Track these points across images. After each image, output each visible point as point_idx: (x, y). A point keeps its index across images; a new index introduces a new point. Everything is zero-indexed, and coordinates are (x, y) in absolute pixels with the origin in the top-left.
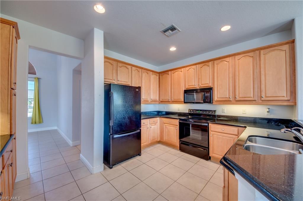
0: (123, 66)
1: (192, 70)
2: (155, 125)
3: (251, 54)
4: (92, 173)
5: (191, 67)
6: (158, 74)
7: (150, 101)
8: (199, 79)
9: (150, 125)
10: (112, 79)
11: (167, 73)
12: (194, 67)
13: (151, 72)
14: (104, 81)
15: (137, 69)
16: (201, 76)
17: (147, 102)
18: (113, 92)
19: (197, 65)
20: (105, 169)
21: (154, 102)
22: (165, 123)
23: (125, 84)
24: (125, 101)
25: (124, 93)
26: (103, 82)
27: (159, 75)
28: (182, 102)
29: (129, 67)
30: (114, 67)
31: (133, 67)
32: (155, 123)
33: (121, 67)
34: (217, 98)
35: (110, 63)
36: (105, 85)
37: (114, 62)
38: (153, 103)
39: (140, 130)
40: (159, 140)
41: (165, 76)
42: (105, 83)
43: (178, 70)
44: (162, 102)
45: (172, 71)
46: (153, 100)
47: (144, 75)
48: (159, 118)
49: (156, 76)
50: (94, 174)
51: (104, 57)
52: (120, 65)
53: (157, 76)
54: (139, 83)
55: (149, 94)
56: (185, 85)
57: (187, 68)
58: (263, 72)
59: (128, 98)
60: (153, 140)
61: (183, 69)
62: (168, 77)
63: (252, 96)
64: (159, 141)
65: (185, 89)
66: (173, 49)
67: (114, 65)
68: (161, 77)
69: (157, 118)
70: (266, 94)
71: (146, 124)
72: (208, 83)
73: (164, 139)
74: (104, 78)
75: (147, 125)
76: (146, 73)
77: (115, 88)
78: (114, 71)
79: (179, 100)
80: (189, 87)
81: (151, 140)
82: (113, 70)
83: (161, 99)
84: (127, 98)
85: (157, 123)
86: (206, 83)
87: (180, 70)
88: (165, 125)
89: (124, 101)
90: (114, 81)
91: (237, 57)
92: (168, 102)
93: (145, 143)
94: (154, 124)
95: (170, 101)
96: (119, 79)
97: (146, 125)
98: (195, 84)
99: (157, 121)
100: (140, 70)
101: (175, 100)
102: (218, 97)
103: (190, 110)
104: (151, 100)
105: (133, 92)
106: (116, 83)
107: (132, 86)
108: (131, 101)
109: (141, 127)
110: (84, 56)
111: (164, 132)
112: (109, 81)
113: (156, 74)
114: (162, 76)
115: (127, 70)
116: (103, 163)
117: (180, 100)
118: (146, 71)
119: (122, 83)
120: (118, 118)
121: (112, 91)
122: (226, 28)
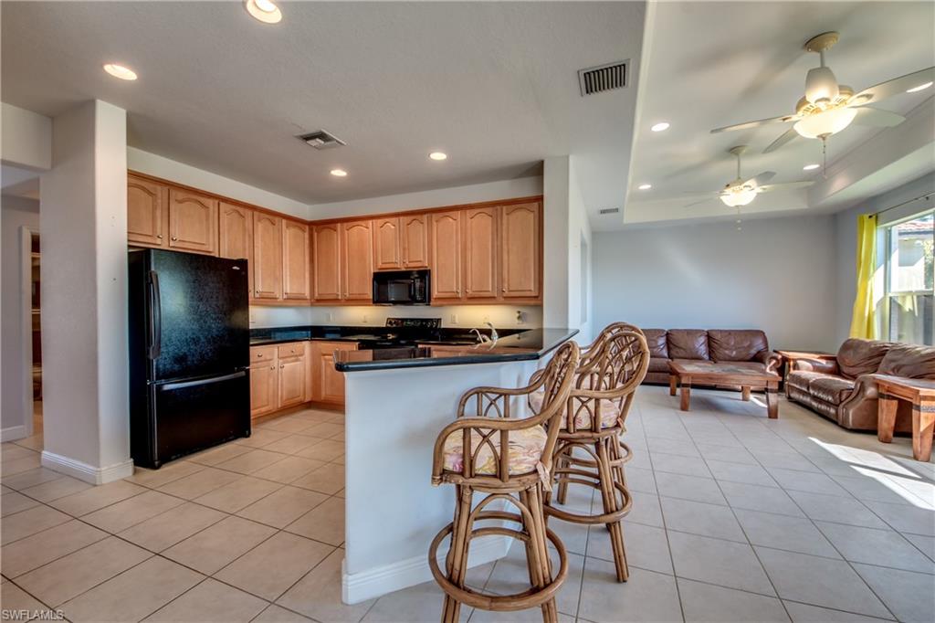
0: (189, 200)
1: (391, 226)
2: (297, 360)
3: (489, 210)
4: (98, 483)
5: (387, 220)
6: (307, 227)
7: (281, 299)
8: (404, 249)
9: (281, 361)
10: (151, 234)
11: (332, 226)
12: (394, 220)
13: (284, 221)
14: (129, 241)
15: (238, 208)
16: (408, 242)
17: (268, 301)
18: (158, 272)
19: (401, 218)
20: (135, 472)
21: (293, 301)
22: (324, 355)
23: (197, 248)
24: (196, 297)
25: (192, 275)
26: (126, 243)
27: (311, 230)
28: (368, 300)
29: (210, 202)
30: (159, 201)
31: (221, 203)
32: (297, 357)
33: (180, 202)
34: (438, 292)
35: (143, 189)
36: (131, 250)
37: (159, 188)
38: (293, 303)
39: (248, 372)
40: (308, 399)
41: (325, 233)
42: (129, 247)
43: (359, 223)
44: (319, 301)
45: (345, 224)
46: (292, 296)
47: (260, 227)
48: (307, 342)
49: (300, 233)
50: (102, 485)
51: (128, 173)
52: (181, 195)
53: (304, 231)
54: (245, 249)
55: (279, 279)
56: (375, 262)
57: (380, 222)
58: (505, 247)
59: (207, 289)
60: (288, 399)
61: (370, 222)
62: (337, 237)
63: (490, 289)
64: (310, 402)
65: (376, 271)
66: (339, 173)
67: (159, 195)
68: (315, 234)
69: (304, 343)
70: (509, 285)
71: (268, 357)
72: (422, 259)
73: (323, 394)
74: (129, 233)
75: (270, 360)
76: (267, 223)
77: (162, 262)
78: (158, 213)
79: (362, 297)
80: (384, 266)
81: (284, 398)
82: (154, 208)
83: (316, 295)
84: (204, 290)
85: (302, 355)
86: (417, 259)
87: (363, 223)
88: (325, 360)
89: (192, 297)
90: (159, 241)
91: (469, 213)
92: (334, 301)
93: (264, 406)
94: (293, 358)
95: (340, 298)
96: (176, 233)
97: (266, 360)
98: (397, 262)
99: (304, 350)
100: (249, 213)
101: (354, 297)
102: (440, 290)
103: (390, 321)
104: (285, 296)
105: (223, 273)
106: (164, 247)
107: (221, 257)
108: (217, 297)
109: (248, 365)
110: (53, 167)
111: (323, 378)
112: (144, 241)
113: (302, 226)
114: (318, 233)
115: (203, 210)
116: (131, 457)
117: (366, 297)
118: (267, 216)
119: (186, 245)
120: (173, 339)
121: (153, 269)
122: (438, 156)
